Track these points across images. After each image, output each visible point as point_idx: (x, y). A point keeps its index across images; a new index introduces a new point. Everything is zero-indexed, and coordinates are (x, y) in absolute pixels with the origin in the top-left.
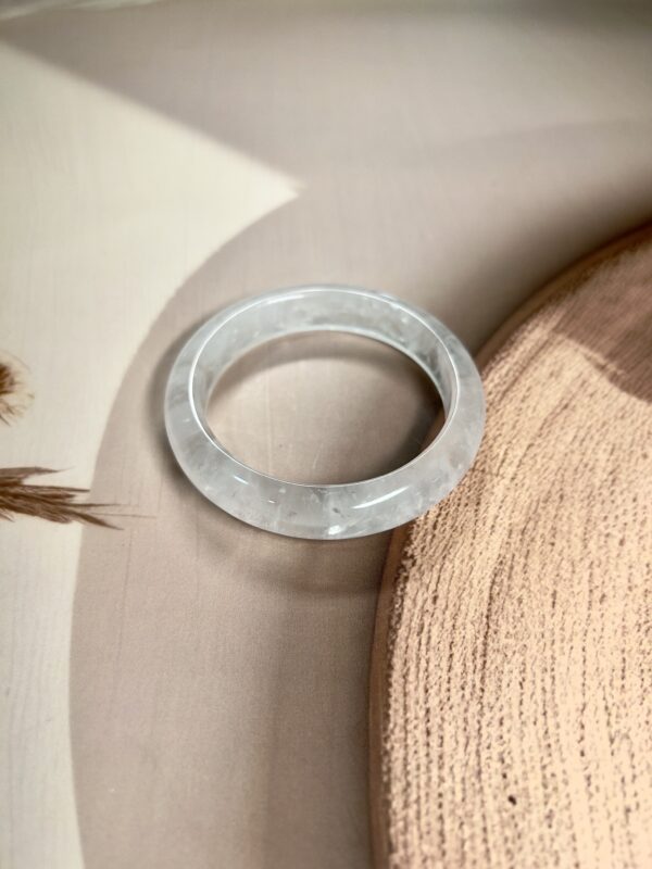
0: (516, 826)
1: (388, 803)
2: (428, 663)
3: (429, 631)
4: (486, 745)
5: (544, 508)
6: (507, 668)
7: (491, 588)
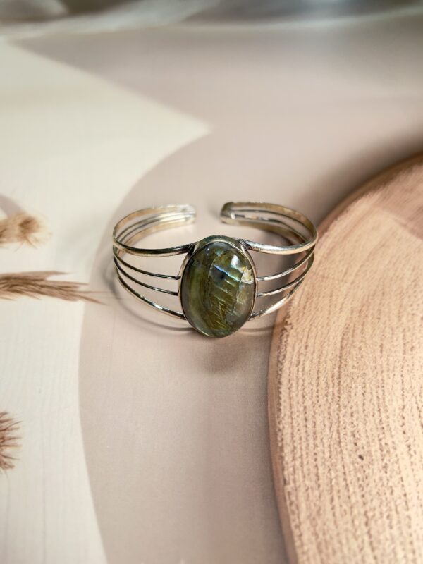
0: (364, 471)
1: (282, 458)
2: (303, 381)
3: (304, 364)
4: (343, 427)
5: (372, 299)
6: (354, 385)
7: (342, 342)
